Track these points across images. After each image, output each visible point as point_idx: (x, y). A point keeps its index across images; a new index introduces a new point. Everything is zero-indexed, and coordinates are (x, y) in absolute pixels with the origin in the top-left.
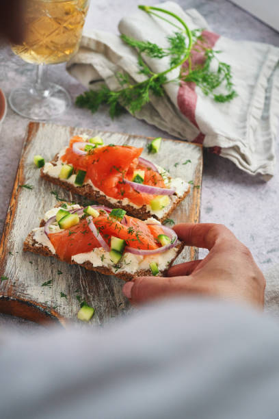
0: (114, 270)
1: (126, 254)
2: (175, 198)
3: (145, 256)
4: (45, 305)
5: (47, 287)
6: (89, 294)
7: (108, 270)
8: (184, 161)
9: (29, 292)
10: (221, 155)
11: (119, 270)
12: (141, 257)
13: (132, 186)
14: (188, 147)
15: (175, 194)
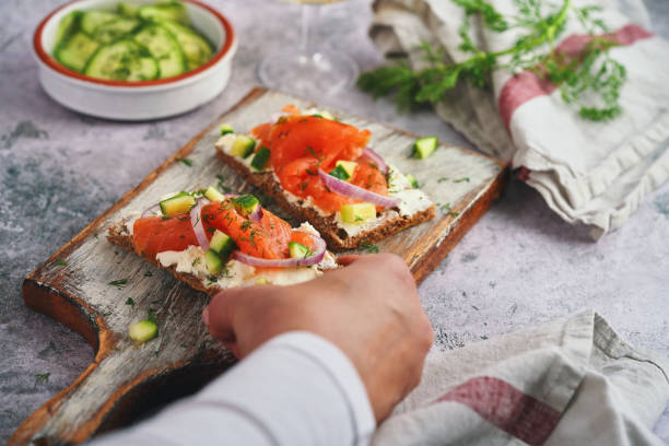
0: (206, 283)
1: (231, 262)
2: (393, 216)
3: (259, 269)
4: (94, 309)
5: (115, 287)
6: (170, 310)
7: (198, 281)
8: (459, 178)
9: (84, 288)
10: (528, 182)
11: (214, 284)
12: (252, 270)
13: (324, 180)
14: (481, 162)
15: (397, 209)
